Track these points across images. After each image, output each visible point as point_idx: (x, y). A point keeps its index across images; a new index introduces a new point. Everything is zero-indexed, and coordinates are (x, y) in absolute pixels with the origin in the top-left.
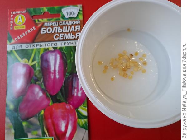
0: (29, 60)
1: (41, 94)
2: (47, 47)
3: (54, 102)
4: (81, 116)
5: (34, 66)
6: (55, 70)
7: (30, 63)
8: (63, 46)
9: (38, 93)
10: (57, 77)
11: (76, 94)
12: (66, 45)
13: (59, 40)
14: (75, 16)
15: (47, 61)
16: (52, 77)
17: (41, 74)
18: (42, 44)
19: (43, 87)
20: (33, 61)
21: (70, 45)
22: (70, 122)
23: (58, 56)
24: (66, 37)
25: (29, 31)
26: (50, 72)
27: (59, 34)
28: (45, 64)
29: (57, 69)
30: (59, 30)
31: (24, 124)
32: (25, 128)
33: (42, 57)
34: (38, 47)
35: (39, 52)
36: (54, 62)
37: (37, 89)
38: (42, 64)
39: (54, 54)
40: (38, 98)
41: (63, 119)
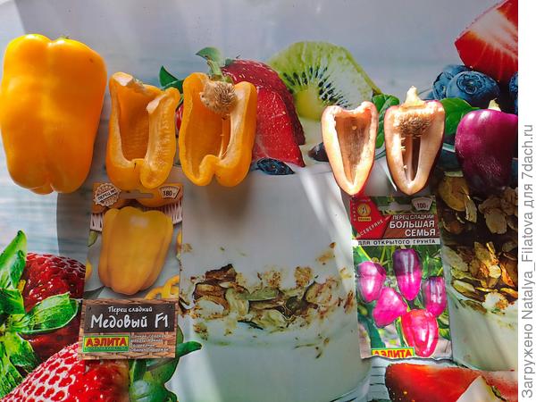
0: (379, 259)
1: (396, 299)
2: (398, 245)
3: (411, 309)
4: (443, 326)
5: (385, 266)
6: (409, 272)
7: (381, 263)
8: (416, 244)
9: (393, 297)
10: (413, 281)
11: (435, 301)
12: (420, 243)
13: (411, 237)
14: (427, 209)
15: (400, 261)
16: (407, 280)
18: (392, 240)
19: (398, 291)
20: (384, 261)
21: (424, 243)
22: (431, 331)
23: (412, 257)
24: (420, 233)
25: (376, 224)
27: (411, 229)
28: (398, 265)
29: (412, 271)
30: (411, 225)
31: (380, 332)
32: (381, 337)
33: (394, 256)
34: (389, 244)
35: (390, 251)
36: (408, 263)
37: (392, 293)
38: (394, 264)
39: (407, 253)
40: (394, 303)
41: (423, 328)
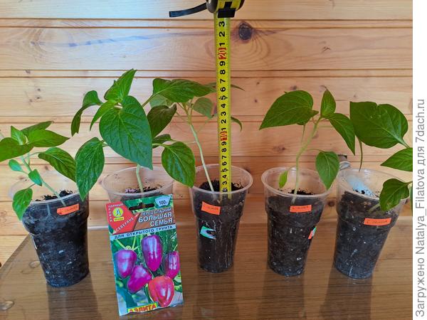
0: (131, 246)
1: (144, 272)
2: (145, 233)
3: (155, 277)
4: (177, 284)
6: (154, 252)
7: (133, 249)
8: (158, 231)
9: (142, 271)
10: (156, 257)
11: (172, 268)
13: (155, 227)
14: (166, 204)
16: (152, 257)
17: (143, 257)
18: (141, 231)
19: (146, 266)
20: (136, 246)
21: (164, 230)
22: (169, 289)
24: (161, 223)
26: (150, 254)
28: (145, 249)
29: (155, 251)
31: (133, 296)
32: (134, 299)
33: (142, 241)
34: (138, 234)
35: (139, 239)
36: (153, 246)
37: (141, 269)
38: (143, 248)
39: (152, 238)
40: (142, 276)
41: (164, 288)
